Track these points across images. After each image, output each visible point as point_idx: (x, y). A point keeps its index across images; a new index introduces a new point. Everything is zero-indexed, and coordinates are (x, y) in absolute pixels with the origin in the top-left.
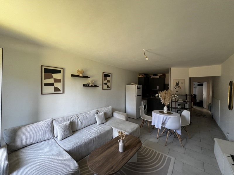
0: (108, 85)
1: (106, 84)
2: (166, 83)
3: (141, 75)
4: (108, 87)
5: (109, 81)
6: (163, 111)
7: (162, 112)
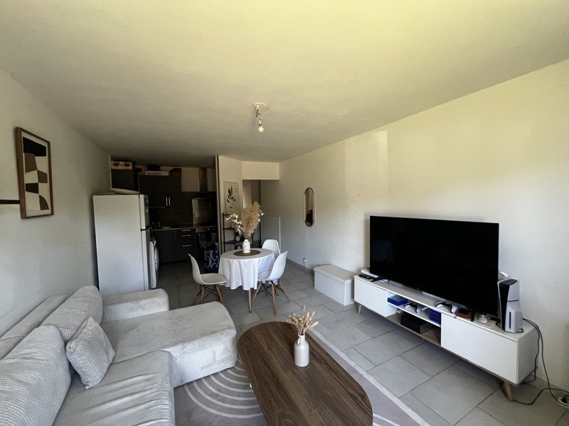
0: (40, 193)
1: (33, 188)
2: (183, 191)
3: (122, 163)
4: (43, 204)
5: (42, 178)
6: (242, 251)
7: (241, 254)
